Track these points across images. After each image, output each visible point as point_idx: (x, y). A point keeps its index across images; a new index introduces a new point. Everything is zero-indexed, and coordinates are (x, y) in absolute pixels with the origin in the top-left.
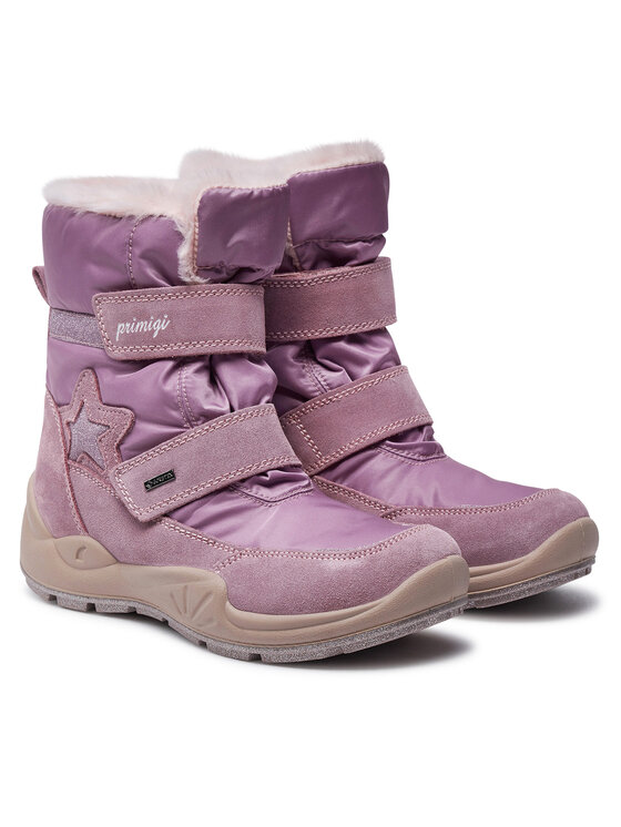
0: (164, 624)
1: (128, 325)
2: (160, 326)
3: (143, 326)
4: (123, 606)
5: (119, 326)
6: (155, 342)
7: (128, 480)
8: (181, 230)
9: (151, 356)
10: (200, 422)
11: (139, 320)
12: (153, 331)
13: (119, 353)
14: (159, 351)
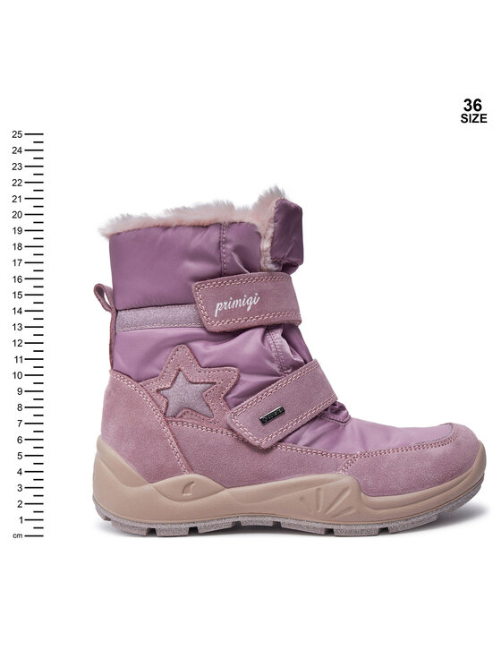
0: (277, 528)
1: (225, 303)
2: (252, 302)
3: (237, 303)
4: (228, 523)
5: (218, 305)
6: (248, 315)
7: (244, 419)
8: (260, 231)
9: (247, 325)
10: (289, 371)
11: (235, 299)
12: (247, 306)
13: (217, 326)
14: (253, 321)
